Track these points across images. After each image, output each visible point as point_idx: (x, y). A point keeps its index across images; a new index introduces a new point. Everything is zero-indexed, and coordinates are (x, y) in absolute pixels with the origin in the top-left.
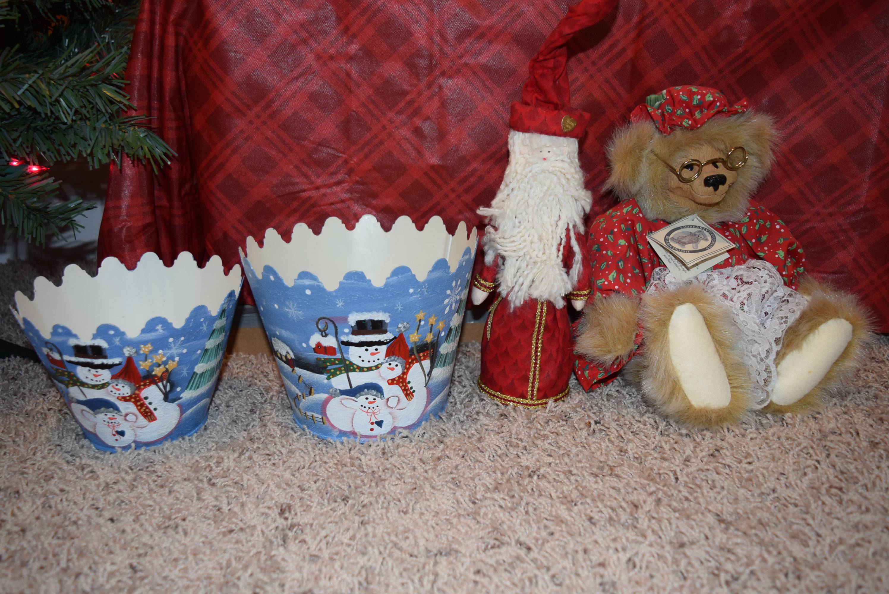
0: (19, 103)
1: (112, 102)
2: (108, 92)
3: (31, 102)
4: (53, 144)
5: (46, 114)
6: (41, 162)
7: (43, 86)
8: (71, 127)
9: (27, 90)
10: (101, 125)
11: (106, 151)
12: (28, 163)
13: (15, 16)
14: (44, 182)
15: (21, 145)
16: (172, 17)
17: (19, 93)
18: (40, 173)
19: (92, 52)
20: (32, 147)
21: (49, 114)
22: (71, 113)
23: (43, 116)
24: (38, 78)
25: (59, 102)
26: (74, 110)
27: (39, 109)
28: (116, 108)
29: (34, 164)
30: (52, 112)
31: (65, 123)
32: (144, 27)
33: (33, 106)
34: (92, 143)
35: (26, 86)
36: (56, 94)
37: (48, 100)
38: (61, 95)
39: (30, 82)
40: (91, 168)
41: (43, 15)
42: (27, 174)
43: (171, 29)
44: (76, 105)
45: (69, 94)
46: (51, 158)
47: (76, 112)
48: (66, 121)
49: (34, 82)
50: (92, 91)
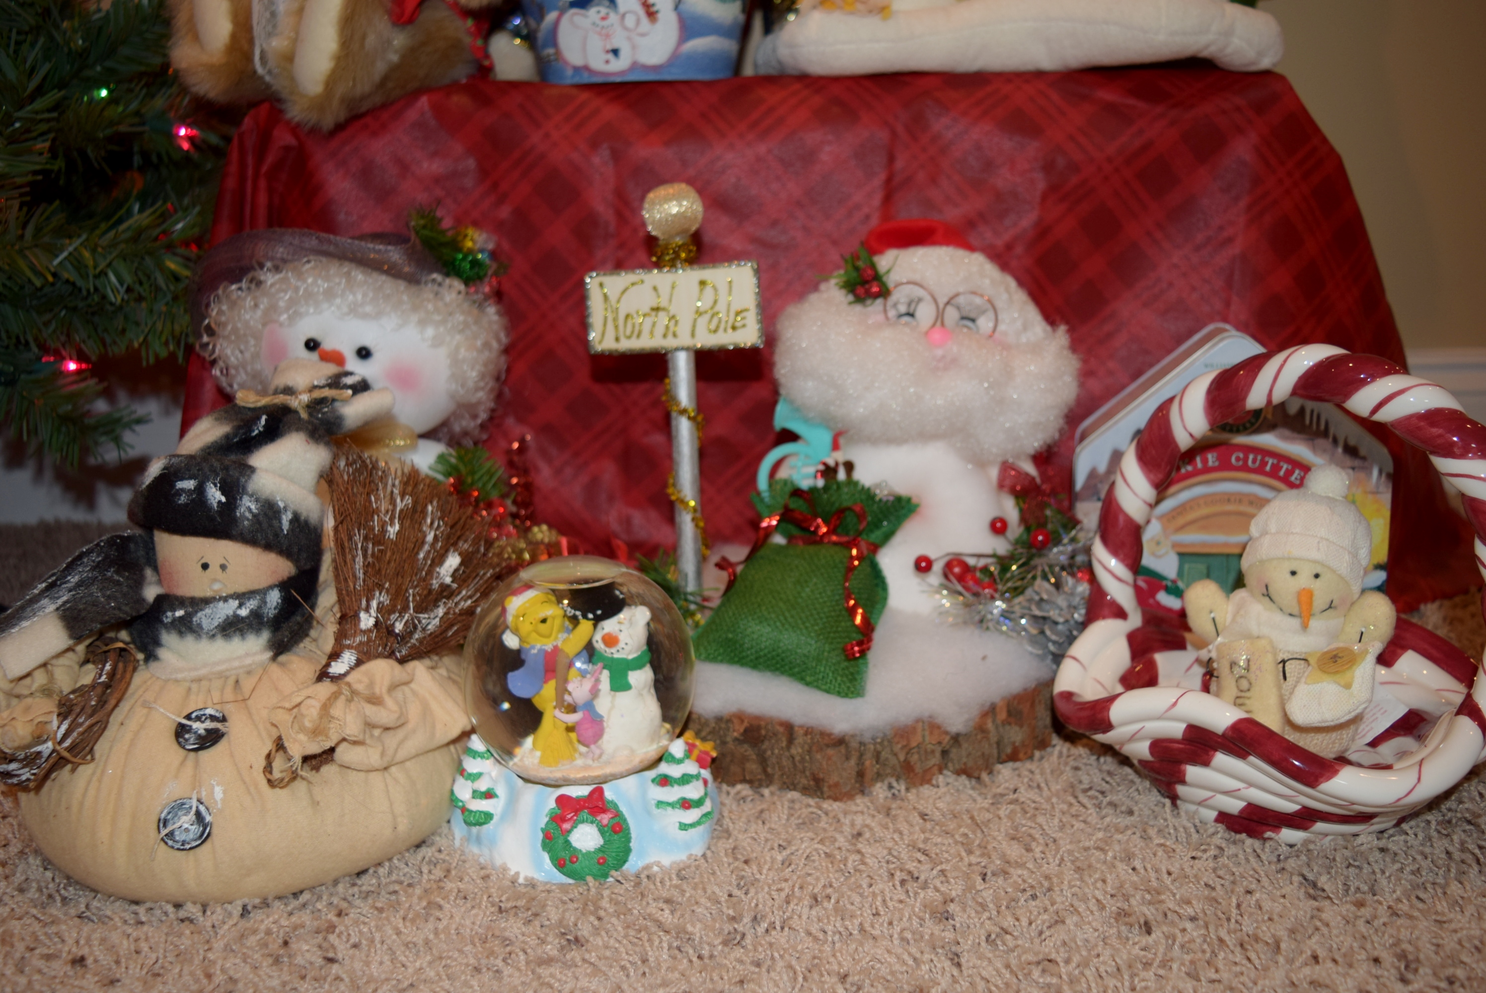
0: (54, 275)
1: (176, 278)
2: (172, 264)
3: (69, 274)
4: (96, 330)
5: (88, 291)
6: (80, 358)
7: (87, 254)
8: (121, 308)
9: (66, 258)
10: (161, 307)
11: (163, 339)
12: (63, 358)
13: (59, 164)
14: (82, 385)
15: (54, 331)
16: (264, 169)
17: (56, 262)
18: (78, 372)
19: (154, 212)
20: (68, 335)
21: (92, 290)
22: (122, 290)
23: (84, 293)
24: (81, 244)
25: (106, 275)
26: (125, 286)
27: (80, 283)
28: (181, 286)
29: (71, 359)
30: (96, 289)
31: (112, 304)
32: (231, 183)
33: (72, 279)
34: (146, 330)
35: (65, 254)
36: (102, 265)
37: (91, 272)
38: (109, 265)
39: (71, 249)
40: (144, 363)
41: (96, 165)
42: (61, 373)
43: (263, 184)
44: (129, 279)
45: (121, 267)
46: (92, 349)
47: (129, 290)
48: (113, 299)
49: (76, 249)
50: (148, 261)
